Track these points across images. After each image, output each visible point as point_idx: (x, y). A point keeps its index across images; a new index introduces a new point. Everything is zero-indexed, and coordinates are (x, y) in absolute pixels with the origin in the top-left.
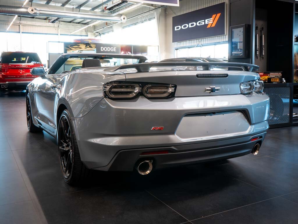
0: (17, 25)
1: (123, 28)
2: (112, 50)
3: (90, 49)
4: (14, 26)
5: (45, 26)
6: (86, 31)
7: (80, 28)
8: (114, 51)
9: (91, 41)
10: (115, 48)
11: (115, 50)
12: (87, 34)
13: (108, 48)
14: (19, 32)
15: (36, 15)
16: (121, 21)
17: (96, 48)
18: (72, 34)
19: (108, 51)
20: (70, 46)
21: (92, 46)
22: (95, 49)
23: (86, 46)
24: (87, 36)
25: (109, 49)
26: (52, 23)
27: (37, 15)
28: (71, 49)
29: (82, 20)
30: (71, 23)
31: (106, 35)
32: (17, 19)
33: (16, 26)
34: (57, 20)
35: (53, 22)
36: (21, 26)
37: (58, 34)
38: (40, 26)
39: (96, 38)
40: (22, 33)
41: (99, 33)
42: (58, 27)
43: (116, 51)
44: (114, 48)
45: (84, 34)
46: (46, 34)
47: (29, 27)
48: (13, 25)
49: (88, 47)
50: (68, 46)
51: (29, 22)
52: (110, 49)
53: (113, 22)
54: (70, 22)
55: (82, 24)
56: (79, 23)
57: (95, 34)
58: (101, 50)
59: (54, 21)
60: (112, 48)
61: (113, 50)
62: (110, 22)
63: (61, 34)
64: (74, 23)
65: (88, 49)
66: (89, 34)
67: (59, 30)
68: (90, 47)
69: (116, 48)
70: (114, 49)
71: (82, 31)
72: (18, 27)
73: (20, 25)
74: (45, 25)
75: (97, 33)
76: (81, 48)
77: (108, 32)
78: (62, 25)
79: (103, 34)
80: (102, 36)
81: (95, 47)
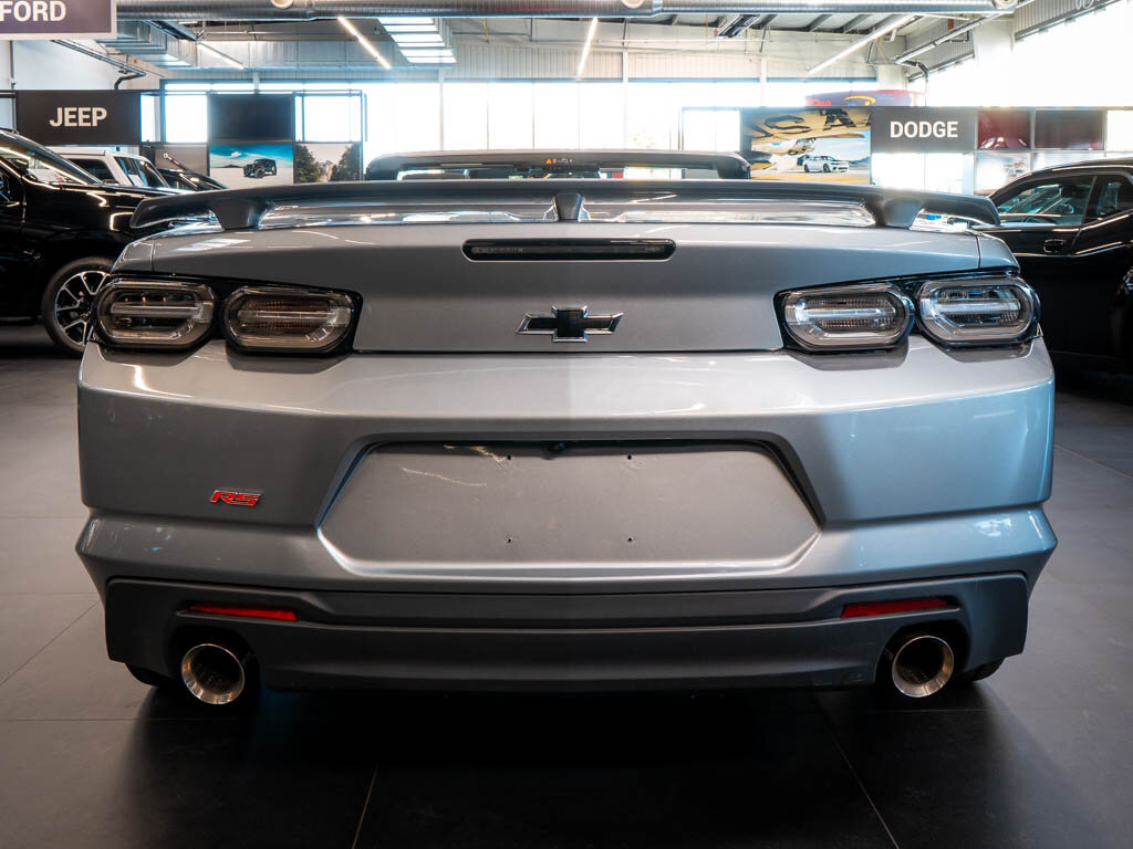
0: (612, 54)
1: (1019, 36)
2: (940, 133)
3: (844, 130)
4: (597, 58)
5: (712, 52)
6: (872, 57)
7: (842, 49)
8: (950, 135)
9: (873, 101)
10: (953, 126)
11: (953, 132)
12: (875, 72)
13: (922, 124)
14: (621, 80)
15: (649, 11)
16: (996, 9)
17: (869, 128)
18: (812, 73)
19: (921, 135)
20: (766, 124)
21: (853, 117)
22: (867, 133)
23: (830, 119)
24: (874, 79)
25: (925, 127)
26: (728, 39)
27: (655, 9)
28: (768, 135)
29: (852, 16)
30: (812, 34)
31: (951, 70)
32: (599, 31)
33: (609, 57)
34: (741, 23)
35: (729, 34)
36: (626, 55)
37: (758, 80)
38: (695, 52)
39: (911, 87)
40: (631, 80)
41: (922, 67)
42: (761, 51)
43: (956, 136)
44: (950, 123)
45: (861, 69)
46: (715, 80)
47: (657, 56)
48: (593, 53)
49: (838, 122)
50: (759, 124)
51: (655, 39)
52: (932, 129)
53: (974, 16)
54: (807, 28)
55: (854, 32)
56: (840, 30)
57: (905, 70)
58: (893, 135)
59: (733, 27)
60: (939, 127)
61: (944, 134)
62: (961, 15)
63: (768, 79)
64: (819, 30)
65: (834, 131)
66: (883, 70)
67: (764, 61)
68: (847, 123)
69: (956, 123)
70: (950, 129)
71: (851, 61)
72: (616, 59)
73: (622, 54)
74: (711, 47)
75: (914, 64)
76: (806, 129)
77: (957, 61)
78: (775, 41)
79: (940, 66)
80: (934, 76)
81: (868, 124)
